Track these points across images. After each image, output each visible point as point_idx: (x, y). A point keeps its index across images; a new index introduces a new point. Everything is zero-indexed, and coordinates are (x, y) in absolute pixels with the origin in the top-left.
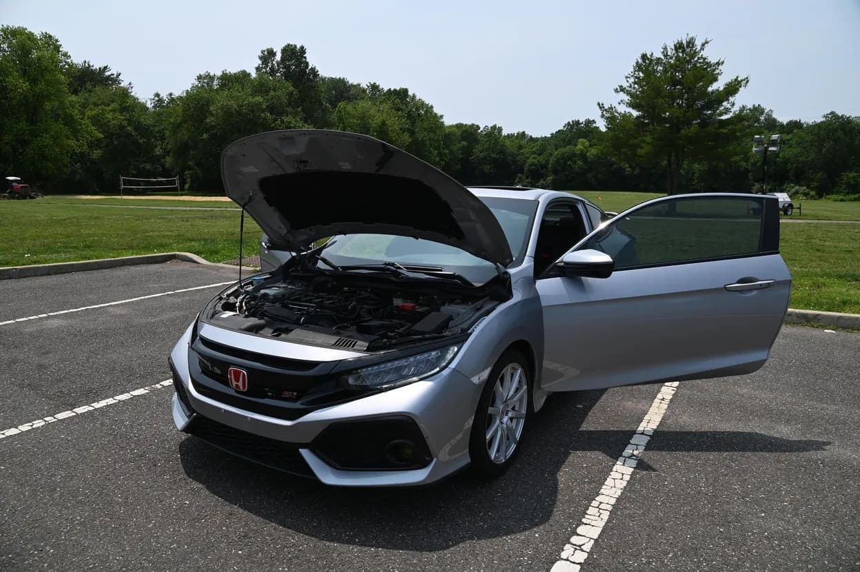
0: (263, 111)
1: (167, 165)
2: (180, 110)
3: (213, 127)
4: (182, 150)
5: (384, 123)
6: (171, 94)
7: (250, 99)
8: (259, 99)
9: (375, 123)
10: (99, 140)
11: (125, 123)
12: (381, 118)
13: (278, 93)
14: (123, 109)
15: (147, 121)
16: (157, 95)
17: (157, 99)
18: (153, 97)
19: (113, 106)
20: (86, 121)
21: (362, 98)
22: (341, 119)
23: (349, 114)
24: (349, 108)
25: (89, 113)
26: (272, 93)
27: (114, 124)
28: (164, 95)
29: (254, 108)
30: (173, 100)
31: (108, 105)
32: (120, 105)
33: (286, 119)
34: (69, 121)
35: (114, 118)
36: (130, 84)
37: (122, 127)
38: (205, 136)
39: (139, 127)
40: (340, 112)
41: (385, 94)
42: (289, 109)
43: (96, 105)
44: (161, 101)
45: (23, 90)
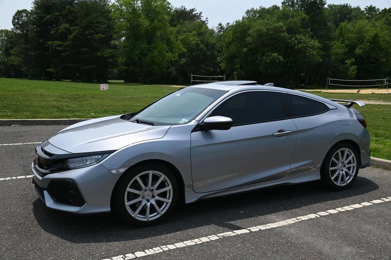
0: (283, 32)
1: (222, 68)
2: (231, 33)
3: (250, 44)
4: (231, 59)
5: (376, 36)
6: (228, 24)
7: (275, 24)
8: (281, 24)
9: (369, 36)
10: (184, 53)
11: (200, 42)
12: (375, 32)
13: (294, 19)
14: (199, 34)
15: (212, 41)
16: (220, 24)
17: (220, 27)
18: (217, 26)
19: (194, 32)
20: (179, 42)
21: (361, 18)
22: (341, 35)
23: (348, 30)
24: (349, 26)
25: (180, 37)
26: (290, 19)
27: (193, 43)
28: (224, 25)
29: (277, 30)
30: (229, 26)
31: (191, 32)
32: (197, 32)
33: (299, 36)
34: (169, 42)
35: (193, 40)
36: (207, 18)
37: (197, 45)
38: (245, 50)
39: (207, 45)
40: (341, 29)
41: (380, 13)
42: (302, 30)
43: (185, 32)
44: (222, 28)
45: (146, 25)
